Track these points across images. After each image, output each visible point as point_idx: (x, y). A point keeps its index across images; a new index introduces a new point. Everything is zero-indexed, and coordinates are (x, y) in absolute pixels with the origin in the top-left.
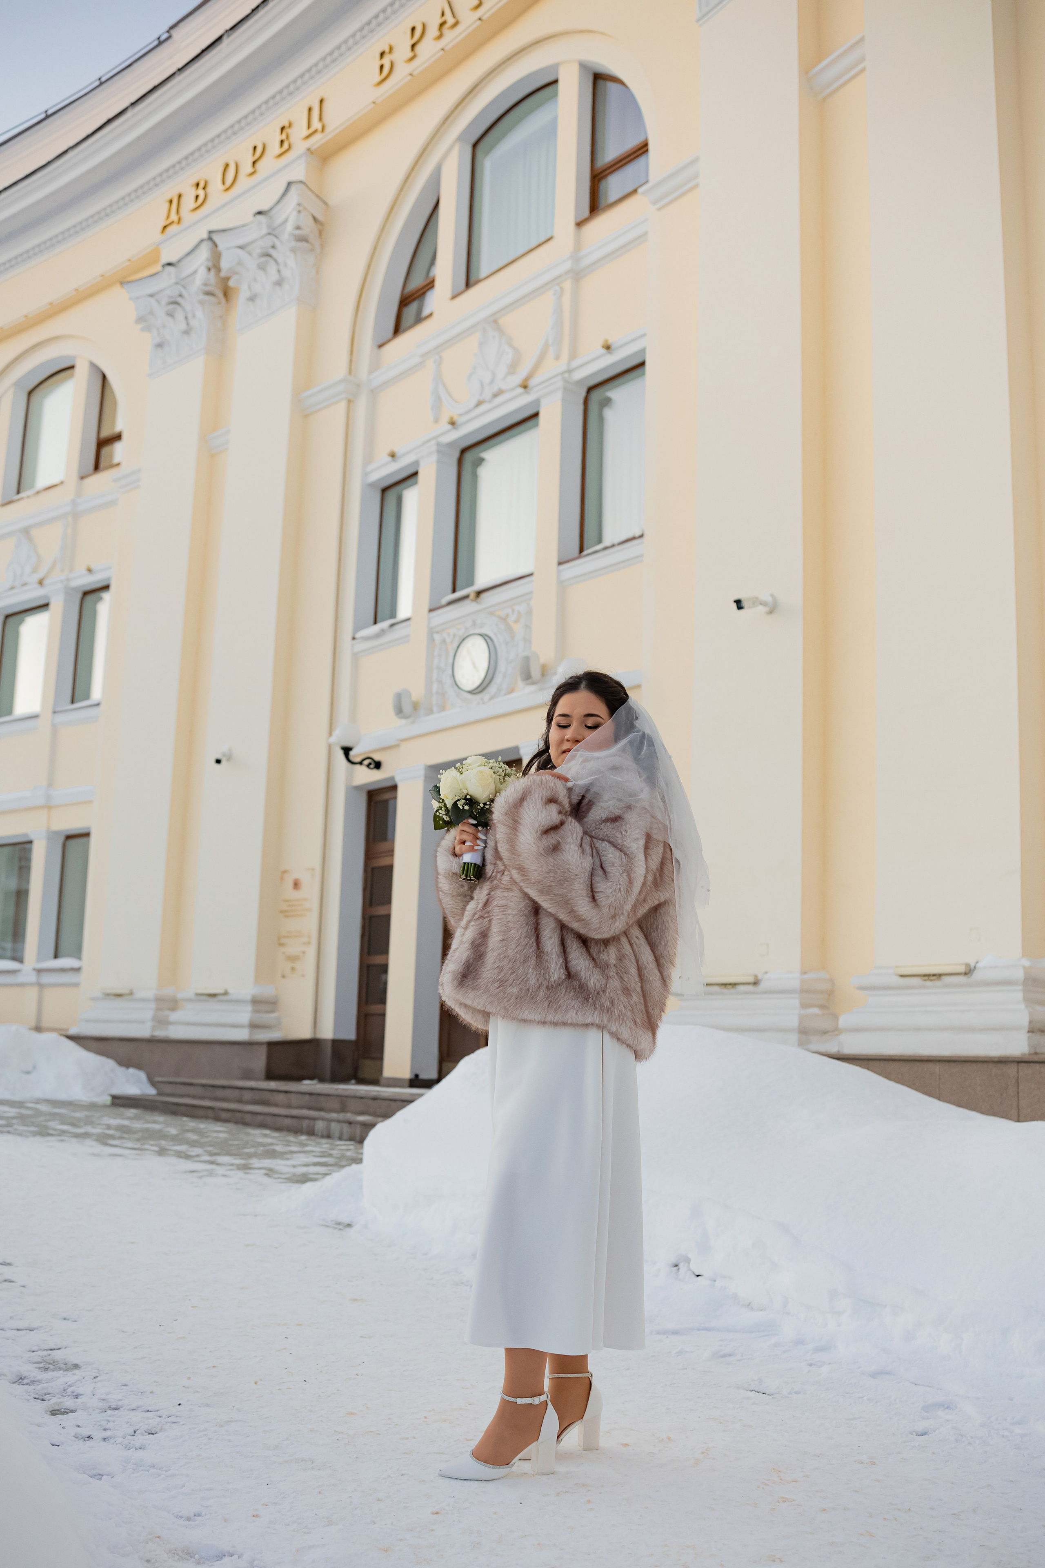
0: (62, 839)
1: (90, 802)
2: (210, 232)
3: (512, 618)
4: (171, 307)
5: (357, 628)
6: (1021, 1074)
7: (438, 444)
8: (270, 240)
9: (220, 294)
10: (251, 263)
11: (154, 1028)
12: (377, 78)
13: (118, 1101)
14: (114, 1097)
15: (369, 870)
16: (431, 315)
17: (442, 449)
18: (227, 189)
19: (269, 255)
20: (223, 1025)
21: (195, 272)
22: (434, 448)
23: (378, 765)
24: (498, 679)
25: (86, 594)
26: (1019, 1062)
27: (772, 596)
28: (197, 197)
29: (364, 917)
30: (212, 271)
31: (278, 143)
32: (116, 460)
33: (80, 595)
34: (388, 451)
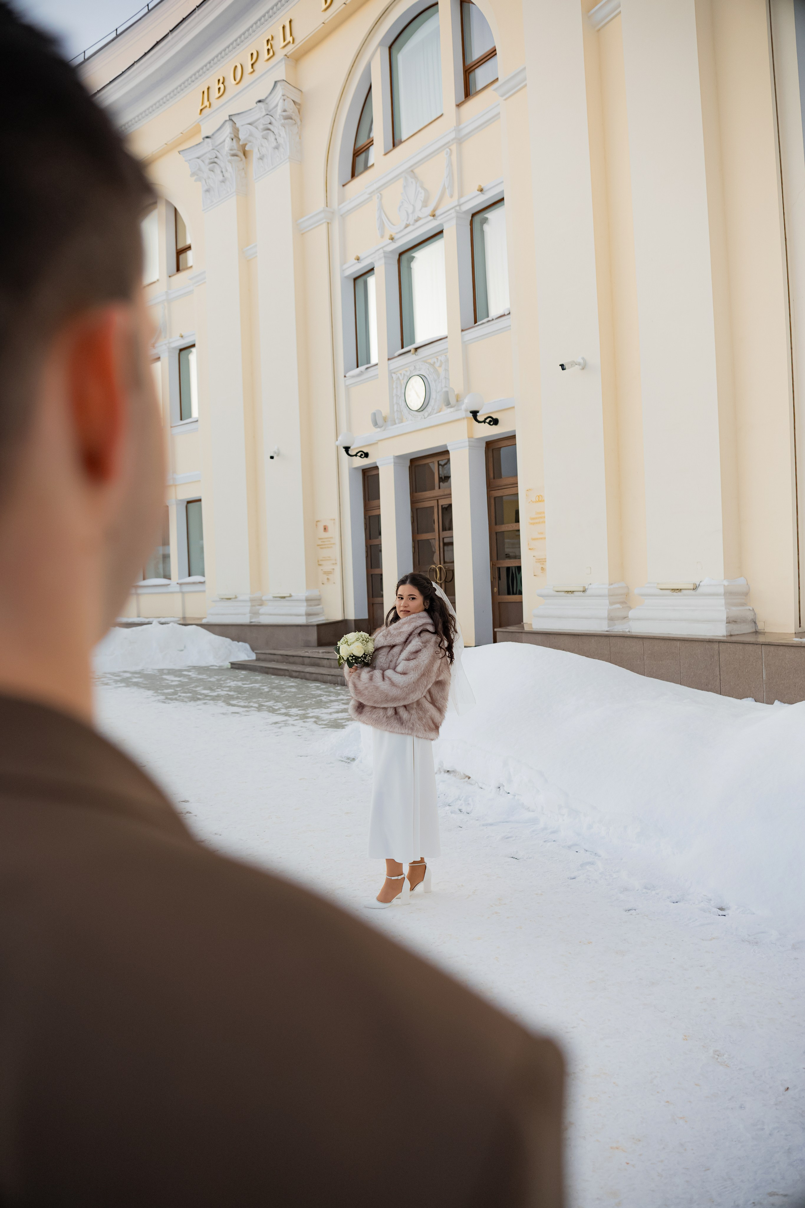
0: (185, 503)
1: (199, 481)
2: (230, 116)
3: (437, 365)
4: (212, 165)
5: (347, 370)
6: (720, 648)
7: (385, 252)
8: (268, 119)
9: (241, 155)
10: (258, 134)
11: (251, 618)
12: (324, 6)
13: (234, 666)
14: (232, 664)
15: (367, 517)
16: (373, 165)
17: (387, 255)
18: (237, 84)
19: (269, 129)
20: (291, 615)
21: (224, 141)
22: (382, 255)
23: (366, 455)
24: (432, 402)
25: (181, 350)
26: (720, 642)
27: (583, 358)
28: (219, 89)
29: (366, 546)
30: (234, 140)
31: (266, 51)
32: (189, 264)
33: (178, 351)
34: (354, 257)
